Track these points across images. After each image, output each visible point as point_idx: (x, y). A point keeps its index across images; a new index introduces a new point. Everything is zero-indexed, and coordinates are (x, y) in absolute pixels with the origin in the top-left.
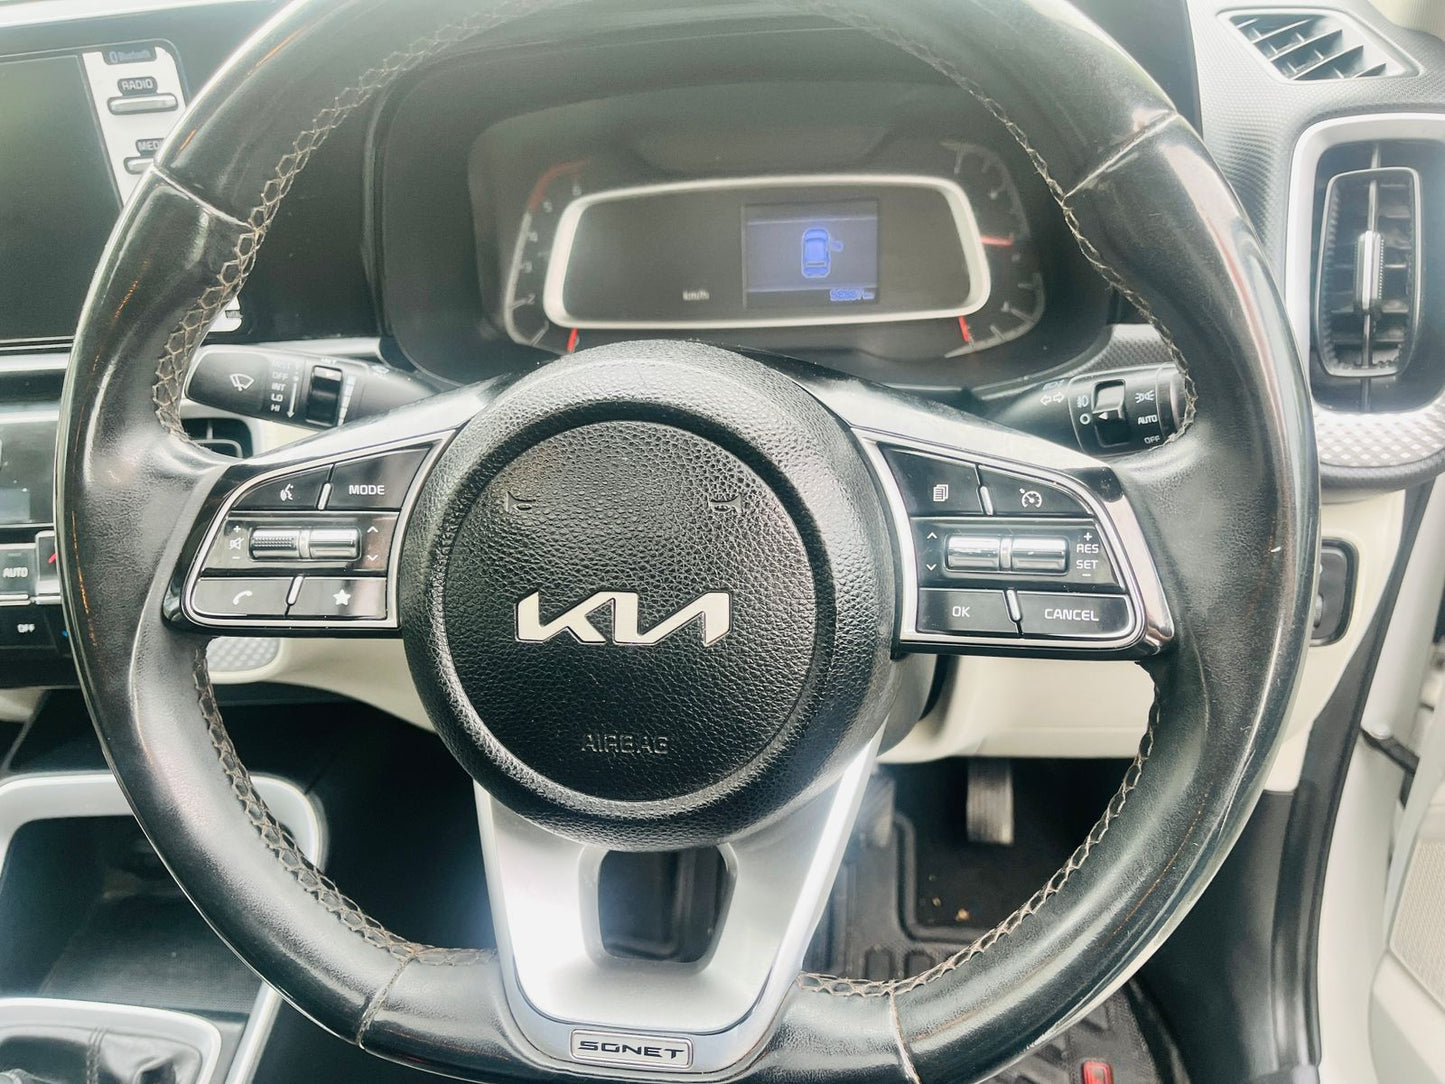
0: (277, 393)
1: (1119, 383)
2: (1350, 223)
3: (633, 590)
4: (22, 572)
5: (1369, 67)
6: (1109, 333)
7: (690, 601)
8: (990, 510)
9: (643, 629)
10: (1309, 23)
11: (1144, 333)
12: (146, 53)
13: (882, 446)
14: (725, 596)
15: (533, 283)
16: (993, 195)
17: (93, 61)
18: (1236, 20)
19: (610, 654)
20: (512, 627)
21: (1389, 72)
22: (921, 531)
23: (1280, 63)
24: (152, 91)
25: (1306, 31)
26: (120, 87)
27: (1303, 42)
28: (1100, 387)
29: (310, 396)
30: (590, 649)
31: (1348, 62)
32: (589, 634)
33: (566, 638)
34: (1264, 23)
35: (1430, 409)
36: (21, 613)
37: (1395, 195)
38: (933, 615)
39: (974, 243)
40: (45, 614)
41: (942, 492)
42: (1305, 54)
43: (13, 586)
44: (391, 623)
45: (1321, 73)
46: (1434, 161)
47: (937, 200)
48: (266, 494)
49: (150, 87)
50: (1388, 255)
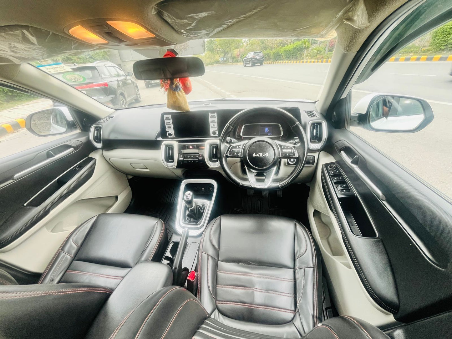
0: (228, 141)
1: (295, 141)
2: (314, 129)
3: (262, 153)
5: (316, 116)
6: (294, 138)
8: (286, 148)
9: (262, 156)
10: (312, 112)
11: (297, 137)
12: (215, 113)
13: (278, 144)
14: (268, 153)
15: (239, 132)
16: (284, 126)
17: (210, 114)
18: (305, 111)
19: (260, 157)
20: (253, 155)
22: (281, 150)
23: (308, 116)
25: (311, 112)
26: (212, 115)
28: (293, 141)
29: (230, 141)
31: (314, 116)
32: (258, 156)
33: (257, 156)
34: (308, 112)
35: (320, 144)
36: (197, 161)
37: (317, 127)
38: (282, 155)
39: (281, 130)
40: (199, 160)
41: (282, 147)
42: (311, 115)
43: (197, 158)
44: (242, 156)
45: (312, 117)
46: (320, 124)
47: (278, 126)
48: (233, 147)
49: (214, 116)
50: (317, 132)
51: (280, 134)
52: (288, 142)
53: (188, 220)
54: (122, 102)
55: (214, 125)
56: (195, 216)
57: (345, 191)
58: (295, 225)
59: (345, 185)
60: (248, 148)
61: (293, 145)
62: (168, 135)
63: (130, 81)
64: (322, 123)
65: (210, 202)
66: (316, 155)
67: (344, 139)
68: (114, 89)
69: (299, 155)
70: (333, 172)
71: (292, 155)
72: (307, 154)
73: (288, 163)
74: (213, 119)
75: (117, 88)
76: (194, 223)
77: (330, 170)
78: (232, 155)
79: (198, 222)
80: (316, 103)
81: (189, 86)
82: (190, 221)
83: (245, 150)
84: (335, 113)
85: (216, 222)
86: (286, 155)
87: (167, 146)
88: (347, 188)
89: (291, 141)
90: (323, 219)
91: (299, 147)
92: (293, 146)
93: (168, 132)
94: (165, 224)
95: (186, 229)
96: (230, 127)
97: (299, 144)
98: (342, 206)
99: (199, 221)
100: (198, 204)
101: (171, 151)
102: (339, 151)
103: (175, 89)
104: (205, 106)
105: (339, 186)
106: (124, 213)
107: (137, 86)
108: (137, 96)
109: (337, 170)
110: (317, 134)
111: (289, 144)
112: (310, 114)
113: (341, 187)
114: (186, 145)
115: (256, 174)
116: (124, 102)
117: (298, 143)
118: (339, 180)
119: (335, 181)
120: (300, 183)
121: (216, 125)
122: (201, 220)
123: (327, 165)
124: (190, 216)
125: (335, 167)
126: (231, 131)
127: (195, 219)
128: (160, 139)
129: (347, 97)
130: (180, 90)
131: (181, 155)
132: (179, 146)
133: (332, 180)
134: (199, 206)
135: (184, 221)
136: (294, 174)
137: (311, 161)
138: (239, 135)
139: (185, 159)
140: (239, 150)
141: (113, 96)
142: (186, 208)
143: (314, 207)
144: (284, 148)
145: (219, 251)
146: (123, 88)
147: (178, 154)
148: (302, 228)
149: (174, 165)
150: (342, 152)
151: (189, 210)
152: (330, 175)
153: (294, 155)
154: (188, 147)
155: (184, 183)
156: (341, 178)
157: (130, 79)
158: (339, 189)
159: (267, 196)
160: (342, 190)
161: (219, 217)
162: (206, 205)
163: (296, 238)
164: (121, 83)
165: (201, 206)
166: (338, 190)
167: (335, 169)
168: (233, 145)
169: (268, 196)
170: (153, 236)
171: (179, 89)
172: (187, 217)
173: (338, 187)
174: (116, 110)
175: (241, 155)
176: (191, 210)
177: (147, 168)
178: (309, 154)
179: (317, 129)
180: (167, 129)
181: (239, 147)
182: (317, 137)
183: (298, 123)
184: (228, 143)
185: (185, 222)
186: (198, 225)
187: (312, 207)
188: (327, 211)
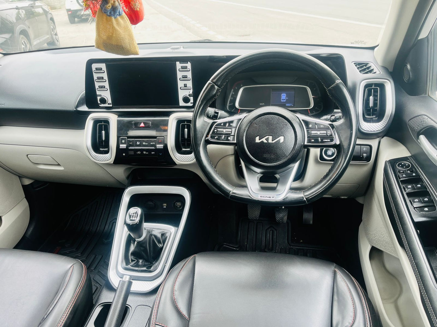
0: (210, 113)
1: (334, 116)
2: (369, 95)
3: (271, 136)
4: (154, 143)
5: (375, 72)
6: (334, 111)
7: (279, 137)
8: (317, 128)
9: (272, 141)
10: (367, 64)
11: (339, 111)
12: (186, 62)
13: (303, 120)
14: (283, 137)
15: (234, 101)
16: (315, 89)
17: (178, 63)
18: (355, 63)
19: (268, 144)
20: (255, 140)
21: (377, 73)
22: (308, 131)
23: (360, 71)
24: (186, 68)
25: (366, 65)
26: (181, 67)
27: (365, 67)
28: (331, 116)
29: (214, 114)
30: (266, 143)
31: (371, 71)
32: (265, 141)
33: (262, 142)
34: (359, 64)
35: (380, 122)
36: (152, 150)
37: (376, 91)
38: (309, 141)
39: (311, 97)
40: (157, 150)
41: (310, 126)
42: (365, 70)
43: (152, 146)
44: (235, 142)
45: (367, 73)
46: (382, 86)
47: (306, 89)
48: (220, 124)
49: (186, 67)
50: (375, 100)
51: (309, 105)
52: (322, 118)
53: (134, 262)
54: (23, 46)
55: (185, 86)
56: (147, 255)
57: (426, 209)
58: (335, 273)
59: (426, 199)
60: (246, 127)
61: (331, 123)
62: (99, 102)
63: (40, 10)
64: (385, 85)
65: (177, 228)
66: (374, 143)
67: (426, 114)
68: (11, 22)
69: (341, 141)
70: (404, 175)
71: (329, 140)
72: (355, 141)
73: (322, 158)
74: (185, 74)
75: (15, 21)
76: (145, 268)
77: (399, 172)
78: (217, 139)
79: (151, 267)
80: (376, 49)
81: (138, 10)
82: (137, 265)
83: (242, 131)
84: (409, 67)
85: (185, 266)
86: (316, 141)
87: (97, 122)
88: (431, 204)
89: (328, 117)
90: (388, 265)
91: (341, 125)
92: (330, 125)
93: (100, 95)
94: (88, 268)
95: (126, 277)
96: (215, 88)
97: (341, 121)
98: (421, 237)
99: (153, 264)
100: (154, 233)
101: (103, 132)
102: (416, 135)
103: (110, 13)
104: (171, 51)
105: (416, 200)
106: (14, 248)
107: (52, 19)
108: (52, 38)
109: (412, 172)
110: (375, 104)
111: (324, 121)
112: (364, 67)
113: (420, 201)
114: (132, 121)
115: (260, 176)
116: (26, 46)
117: (339, 118)
118: (415, 189)
119: (408, 191)
120: (346, 197)
121: (190, 84)
122: (157, 264)
123: (393, 163)
124: (137, 255)
125: (409, 166)
126: (215, 94)
127: (146, 260)
128: (84, 108)
129: (430, 37)
130: (120, 15)
131: (123, 139)
132: (119, 122)
133: (403, 190)
134: (155, 236)
135: (124, 264)
136: (333, 175)
137: (365, 155)
138: (233, 106)
139: (130, 148)
140: (231, 130)
141: (7, 36)
142: (130, 241)
143: (370, 241)
144: (314, 129)
145: (189, 322)
146: (27, 22)
147: (118, 137)
148: (346, 280)
149: (110, 157)
150: (422, 138)
151: (136, 242)
152: (399, 180)
153: (332, 140)
154: (136, 126)
155: (129, 193)
156: (419, 186)
157: (41, 7)
158: (416, 205)
159: (285, 222)
160: (421, 208)
161: (193, 256)
162: (168, 235)
163: (335, 297)
164: (23, 13)
165: (159, 236)
166: (414, 208)
167: (408, 170)
168: (219, 121)
169: (287, 222)
170: (61, 292)
171: (118, 13)
172: (132, 257)
173: (414, 202)
174: (5, 54)
175: (234, 140)
176: (139, 243)
177: (59, 165)
178: (359, 142)
179: (375, 96)
180: (97, 91)
181: (229, 125)
182: (377, 109)
183: (341, 81)
184: (209, 117)
185: (127, 267)
186: (151, 272)
187: (368, 243)
188: (394, 247)
